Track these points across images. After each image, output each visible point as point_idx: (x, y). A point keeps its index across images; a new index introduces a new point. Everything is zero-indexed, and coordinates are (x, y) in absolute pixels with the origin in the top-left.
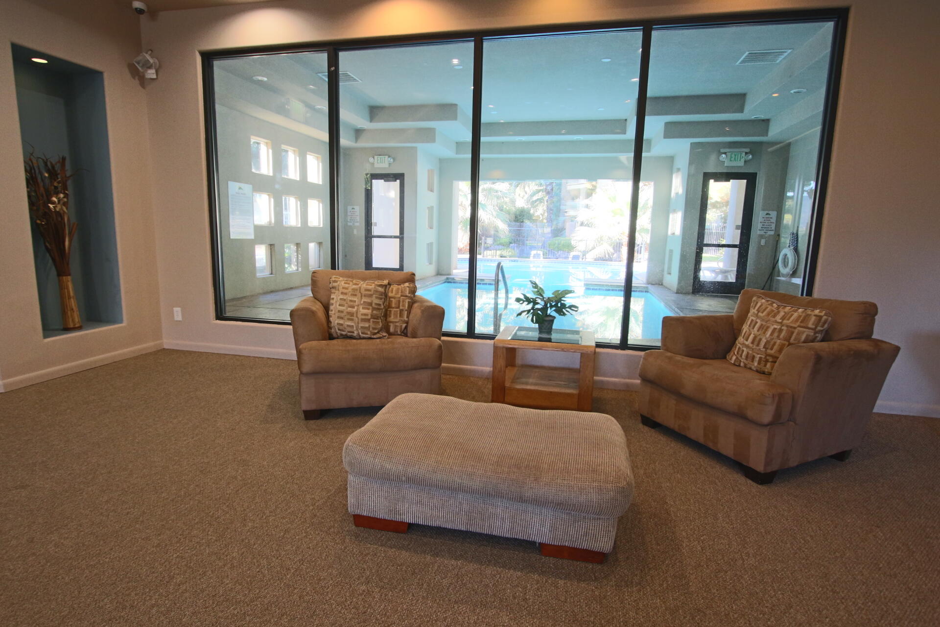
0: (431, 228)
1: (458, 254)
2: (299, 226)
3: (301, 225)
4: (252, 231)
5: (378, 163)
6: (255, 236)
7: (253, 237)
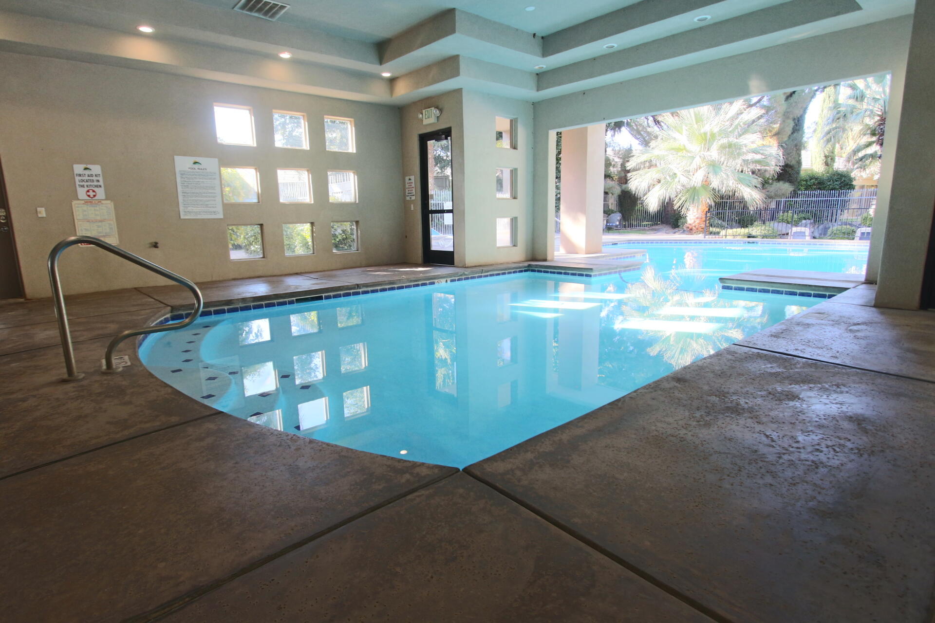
0: (515, 198)
1: (603, 234)
2: (313, 202)
3: (314, 202)
4: (220, 209)
5: (426, 118)
6: (224, 215)
7: (222, 217)
